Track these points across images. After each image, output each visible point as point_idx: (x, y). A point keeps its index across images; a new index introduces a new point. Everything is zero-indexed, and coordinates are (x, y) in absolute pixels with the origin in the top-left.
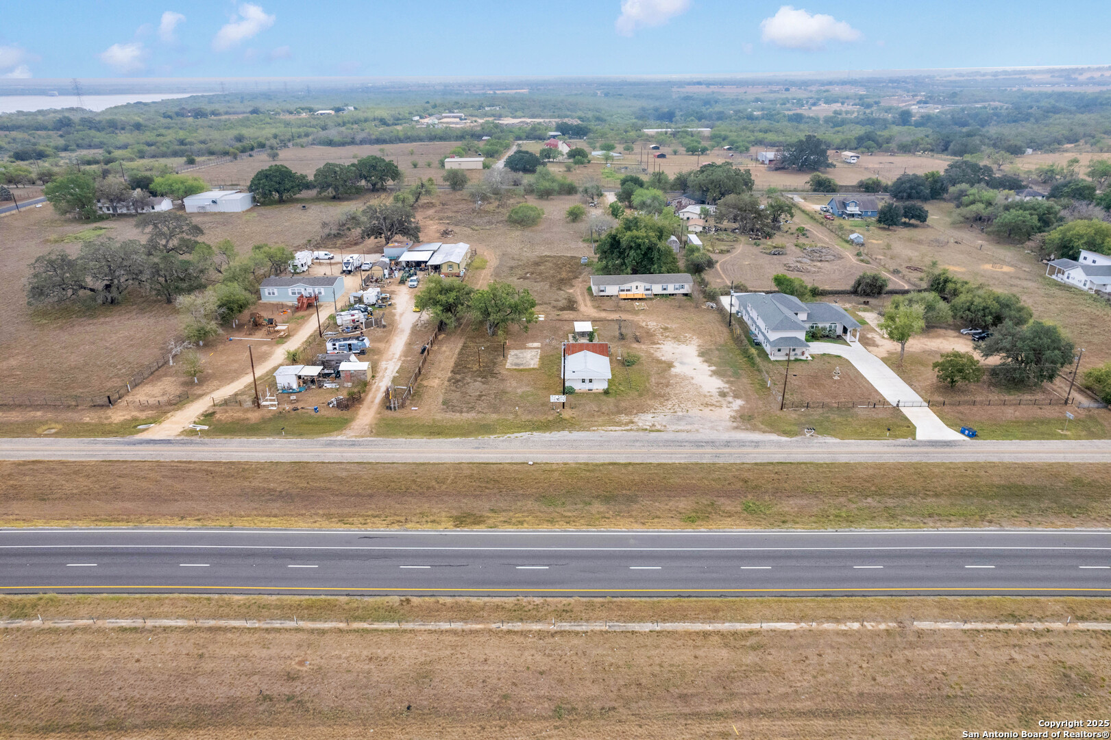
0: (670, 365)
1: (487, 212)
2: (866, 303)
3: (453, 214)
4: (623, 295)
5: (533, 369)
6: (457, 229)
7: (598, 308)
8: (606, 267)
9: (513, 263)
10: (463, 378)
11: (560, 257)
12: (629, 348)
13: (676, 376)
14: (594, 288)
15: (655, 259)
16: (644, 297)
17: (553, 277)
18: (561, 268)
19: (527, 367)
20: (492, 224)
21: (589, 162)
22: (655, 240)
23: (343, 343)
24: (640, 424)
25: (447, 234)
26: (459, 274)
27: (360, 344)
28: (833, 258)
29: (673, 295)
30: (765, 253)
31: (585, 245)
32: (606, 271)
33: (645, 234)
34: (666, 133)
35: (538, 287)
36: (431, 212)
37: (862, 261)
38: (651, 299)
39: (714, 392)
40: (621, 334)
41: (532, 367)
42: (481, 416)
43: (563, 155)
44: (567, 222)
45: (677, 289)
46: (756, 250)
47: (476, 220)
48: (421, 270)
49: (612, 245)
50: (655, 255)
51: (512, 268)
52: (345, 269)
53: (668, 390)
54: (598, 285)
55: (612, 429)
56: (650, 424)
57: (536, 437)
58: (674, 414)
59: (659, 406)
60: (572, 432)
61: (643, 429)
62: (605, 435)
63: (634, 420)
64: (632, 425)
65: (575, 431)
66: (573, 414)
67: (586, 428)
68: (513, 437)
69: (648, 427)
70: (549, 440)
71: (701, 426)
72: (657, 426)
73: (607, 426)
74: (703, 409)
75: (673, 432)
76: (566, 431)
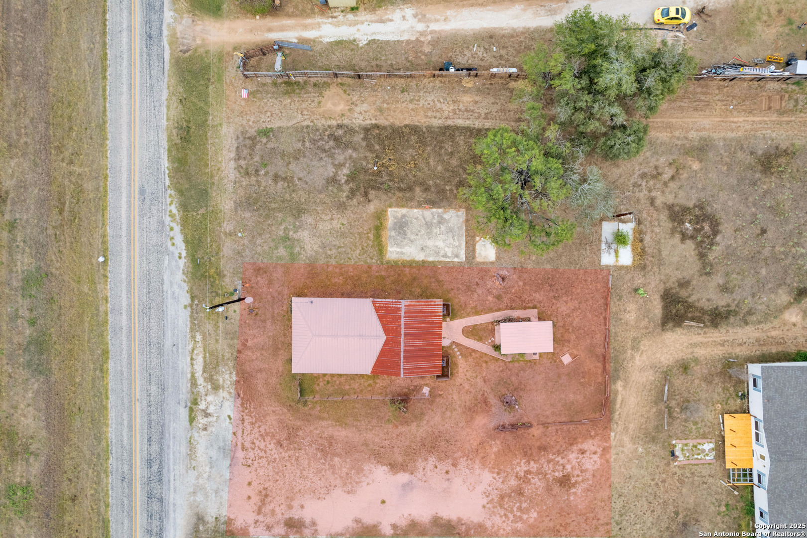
0: (395, 466)
24: (210, 398)
39: (302, 514)
53: (310, 450)
55: (198, 360)
56: (210, 410)
57: (174, 263)
58: (239, 446)
59: (262, 429)
60: (189, 309)
61: (196, 399)
62: (180, 350)
63: (221, 391)
64: (209, 387)
65: (192, 313)
66: (235, 311)
67: (199, 327)
68: (172, 234)
69: (202, 406)
70: (163, 280)
71: (205, 476)
72: (206, 419)
73: (205, 354)
74: (252, 487)
75: (189, 437)
76: (189, 301)
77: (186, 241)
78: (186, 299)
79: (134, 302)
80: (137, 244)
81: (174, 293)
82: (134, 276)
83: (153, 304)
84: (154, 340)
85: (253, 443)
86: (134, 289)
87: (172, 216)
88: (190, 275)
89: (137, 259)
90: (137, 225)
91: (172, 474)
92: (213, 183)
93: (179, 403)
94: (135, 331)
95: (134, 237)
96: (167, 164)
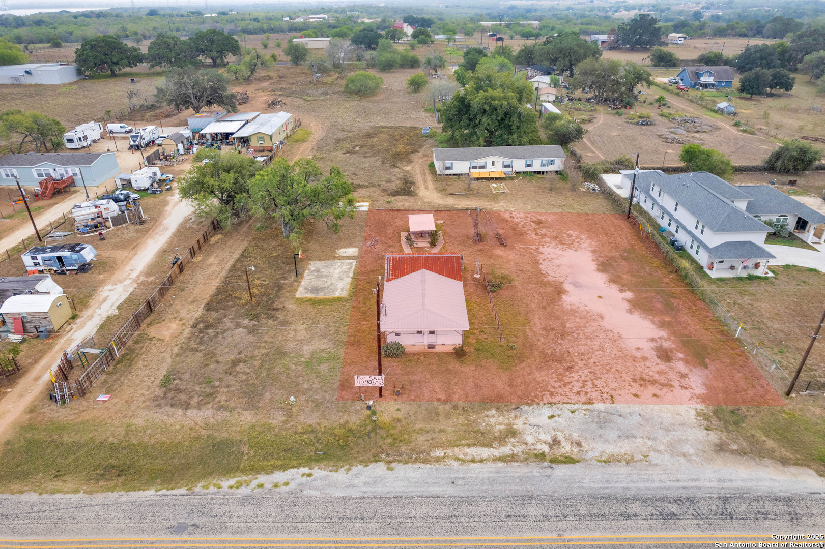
0: (559, 291)
1: (325, 84)
2: (792, 183)
3: (289, 86)
4: (476, 173)
5: (340, 299)
6: (286, 100)
7: (442, 191)
8: (452, 138)
9: (340, 135)
10: (219, 321)
11: (397, 128)
12: (491, 256)
13: (573, 312)
14: (438, 165)
15: (514, 127)
16: (503, 176)
17: (387, 150)
18: (397, 140)
19: (329, 296)
20: (327, 94)
21: (432, 42)
22: (514, 101)
23: (47, 255)
24: (530, 439)
25: (275, 104)
26: (272, 148)
27: (75, 256)
28: (710, 128)
29: (539, 172)
30: (631, 123)
31: (427, 115)
32: (452, 142)
33: (502, 95)
34: (500, 25)
35: (367, 163)
36: (265, 84)
37: (745, 131)
38: (511, 179)
39: (648, 349)
40: (478, 234)
41: (337, 294)
42: (223, 415)
43: (407, 36)
44: (409, 93)
45: (545, 165)
46: (620, 121)
47: (310, 92)
48: (228, 144)
49: (459, 111)
50: (515, 121)
51: (338, 141)
52: (132, 143)
53: (566, 344)
54: (442, 160)
55: (475, 454)
56: (549, 439)
57: (317, 483)
58: (589, 407)
59: (557, 385)
60: (393, 465)
61: (536, 456)
62: (461, 475)
63: (515, 427)
64: (512, 440)
65: (400, 461)
66: (398, 410)
67: (422, 452)
68: (268, 486)
69: (546, 449)
70: (343, 498)
71: (650, 443)
72: (563, 444)
73: (464, 445)
74: (639, 393)
75: (599, 464)
76: (382, 464)
77: (284, 468)
78: (379, 469)
79: (378, 542)
80: (273, 537)
81: (366, 483)
82: (330, 542)
83: (385, 511)
84: (446, 511)
85: (578, 393)
86: (354, 542)
87: (239, 485)
88: (341, 463)
89: (300, 537)
90: (238, 537)
91: (668, 484)
92: (209, 436)
93: (548, 476)
94: (432, 541)
95: (258, 542)
96: (151, 492)
